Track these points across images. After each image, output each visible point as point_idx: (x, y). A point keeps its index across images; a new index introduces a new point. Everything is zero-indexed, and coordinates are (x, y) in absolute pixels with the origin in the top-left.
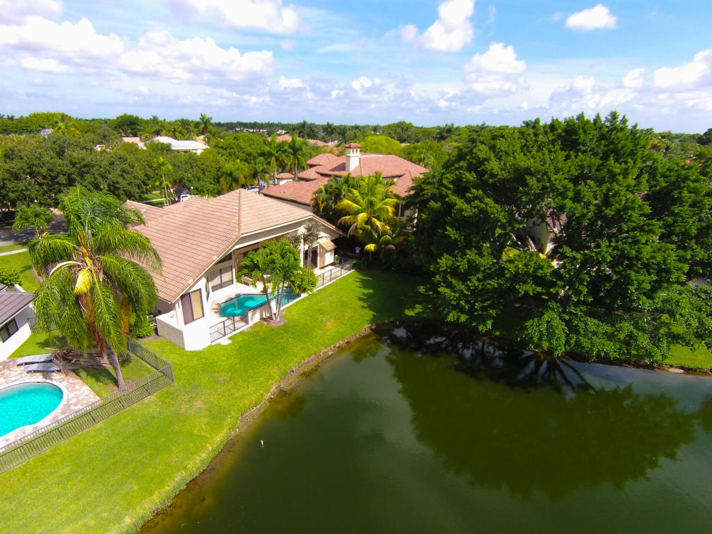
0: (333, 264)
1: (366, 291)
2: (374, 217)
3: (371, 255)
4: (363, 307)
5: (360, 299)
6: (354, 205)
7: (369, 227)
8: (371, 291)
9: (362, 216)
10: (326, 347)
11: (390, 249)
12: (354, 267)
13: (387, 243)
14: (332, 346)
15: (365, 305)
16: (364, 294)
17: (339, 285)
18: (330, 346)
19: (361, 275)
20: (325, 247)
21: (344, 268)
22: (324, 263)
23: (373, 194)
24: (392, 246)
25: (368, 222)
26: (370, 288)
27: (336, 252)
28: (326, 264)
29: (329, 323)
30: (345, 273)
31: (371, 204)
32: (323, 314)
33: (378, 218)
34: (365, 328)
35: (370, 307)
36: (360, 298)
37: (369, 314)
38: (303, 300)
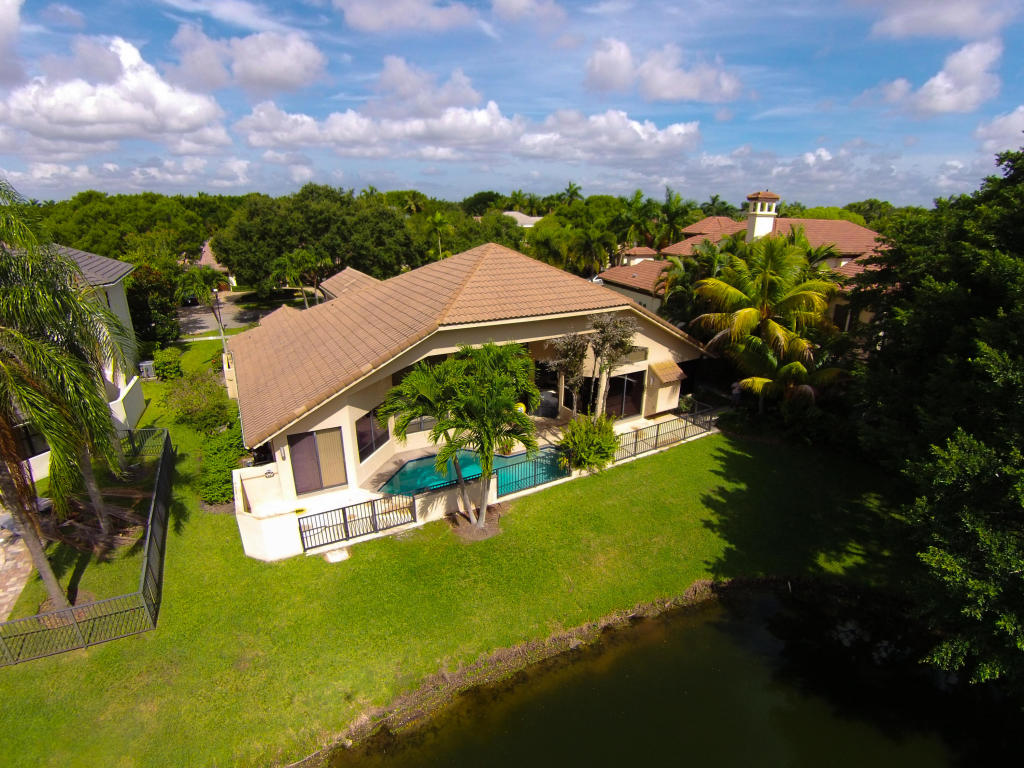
0: (675, 412)
1: (729, 486)
2: (776, 320)
3: (760, 403)
4: (708, 524)
5: (708, 502)
6: (732, 290)
7: (759, 341)
8: (743, 486)
9: (748, 315)
10: (565, 627)
11: (804, 395)
12: (718, 424)
13: (797, 378)
14: (584, 626)
15: (714, 519)
16: (722, 491)
17: (671, 459)
18: (578, 622)
19: (730, 444)
20: (659, 373)
21: (698, 422)
22: (654, 407)
23: (778, 267)
24: (807, 388)
25: (760, 330)
26: (742, 480)
27: (685, 386)
28: (658, 410)
29: (602, 558)
30: (696, 434)
31: (771, 289)
32: (597, 529)
33: (785, 324)
34: (696, 584)
35: (726, 530)
36: (708, 497)
37: (716, 546)
38: (572, 483)
